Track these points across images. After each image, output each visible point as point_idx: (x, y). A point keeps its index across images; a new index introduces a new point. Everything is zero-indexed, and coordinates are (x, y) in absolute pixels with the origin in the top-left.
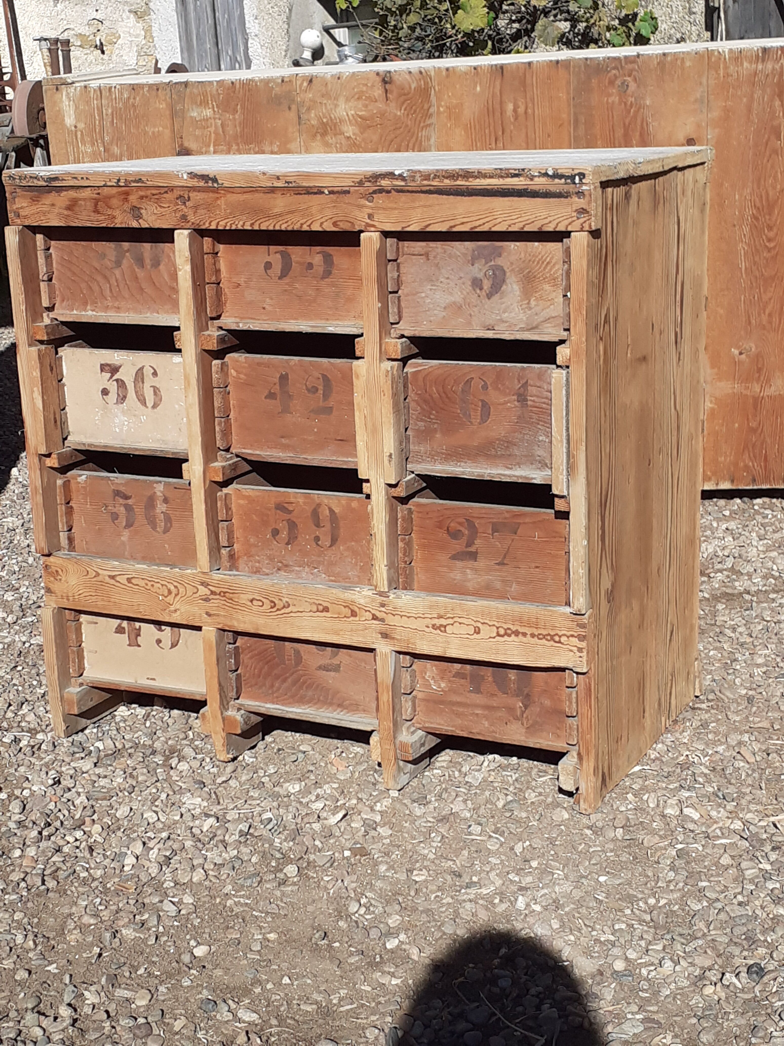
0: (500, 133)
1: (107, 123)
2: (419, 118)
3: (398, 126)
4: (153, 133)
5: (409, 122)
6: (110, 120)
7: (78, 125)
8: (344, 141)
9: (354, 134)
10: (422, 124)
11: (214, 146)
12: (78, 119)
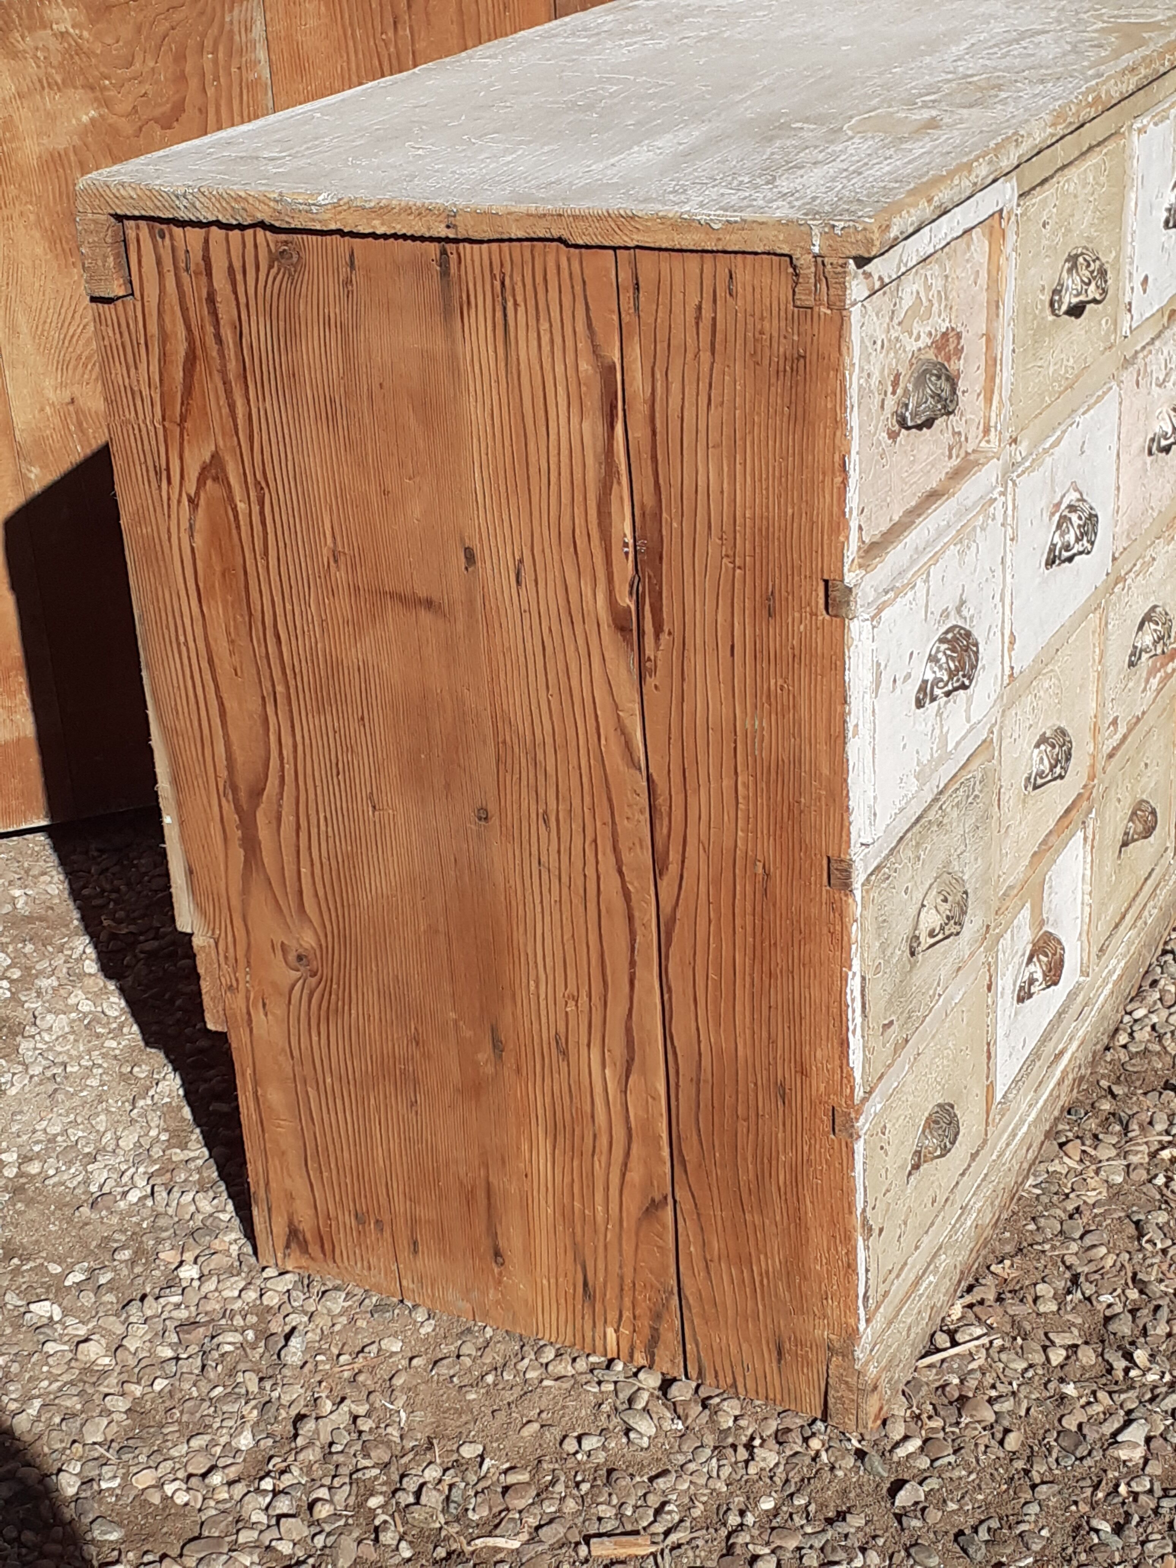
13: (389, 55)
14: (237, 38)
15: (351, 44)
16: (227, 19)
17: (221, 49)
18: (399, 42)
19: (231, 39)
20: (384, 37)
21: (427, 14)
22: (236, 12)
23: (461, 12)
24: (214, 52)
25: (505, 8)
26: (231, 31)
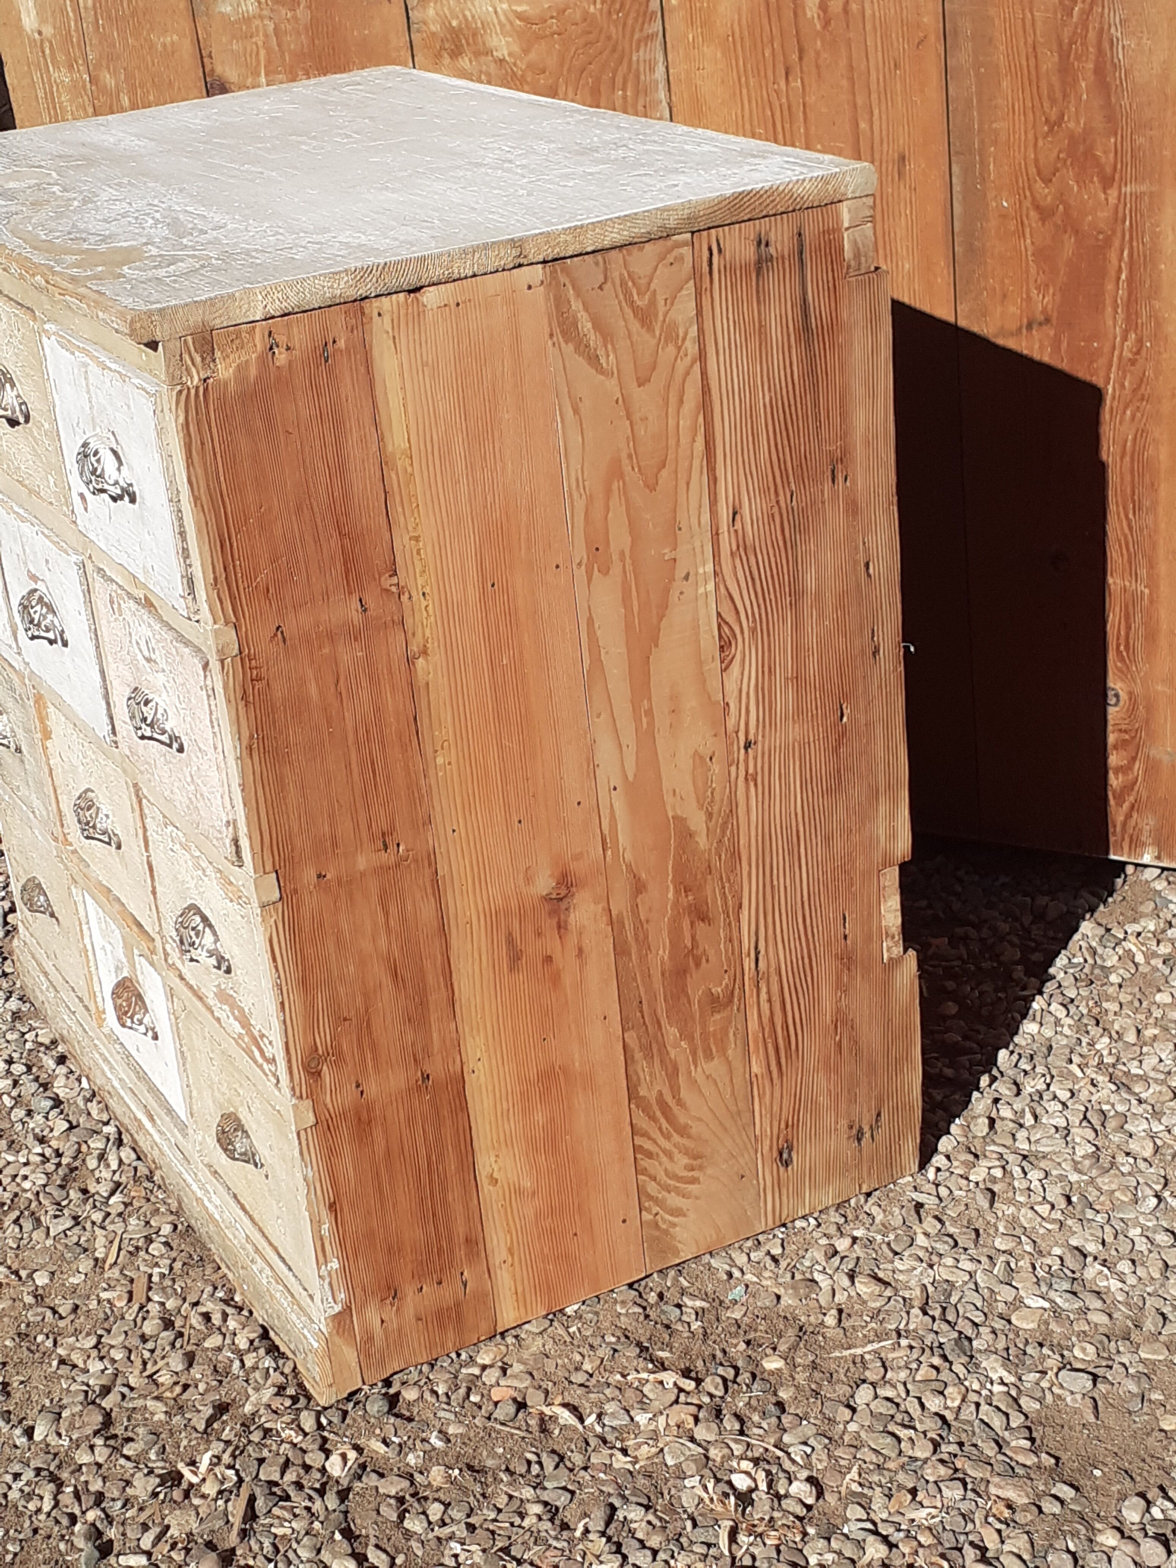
0: (795, 57)
1: (88, 28)
2: (630, 22)
3: (592, 37)
4: (164, 45)
5: (613, 30)
6: (91, 19)
7: (44, 31)
8: (493, 68)
9: (510, 55)
10: (636, 36)
11: (266, 75)
12: (42, 20)
13: (781, 106)
14: (642, 77)
15: (744, 91)
16: (634, 58)
17: (629, 85)
18: (791, 93)
19: (637, 77)
20: (776, 86)
21: (818, 67)
22: (641, 53)
23: (851, 68)
24: (624, 89)
25: (895, 65)
26: (638, 70)
